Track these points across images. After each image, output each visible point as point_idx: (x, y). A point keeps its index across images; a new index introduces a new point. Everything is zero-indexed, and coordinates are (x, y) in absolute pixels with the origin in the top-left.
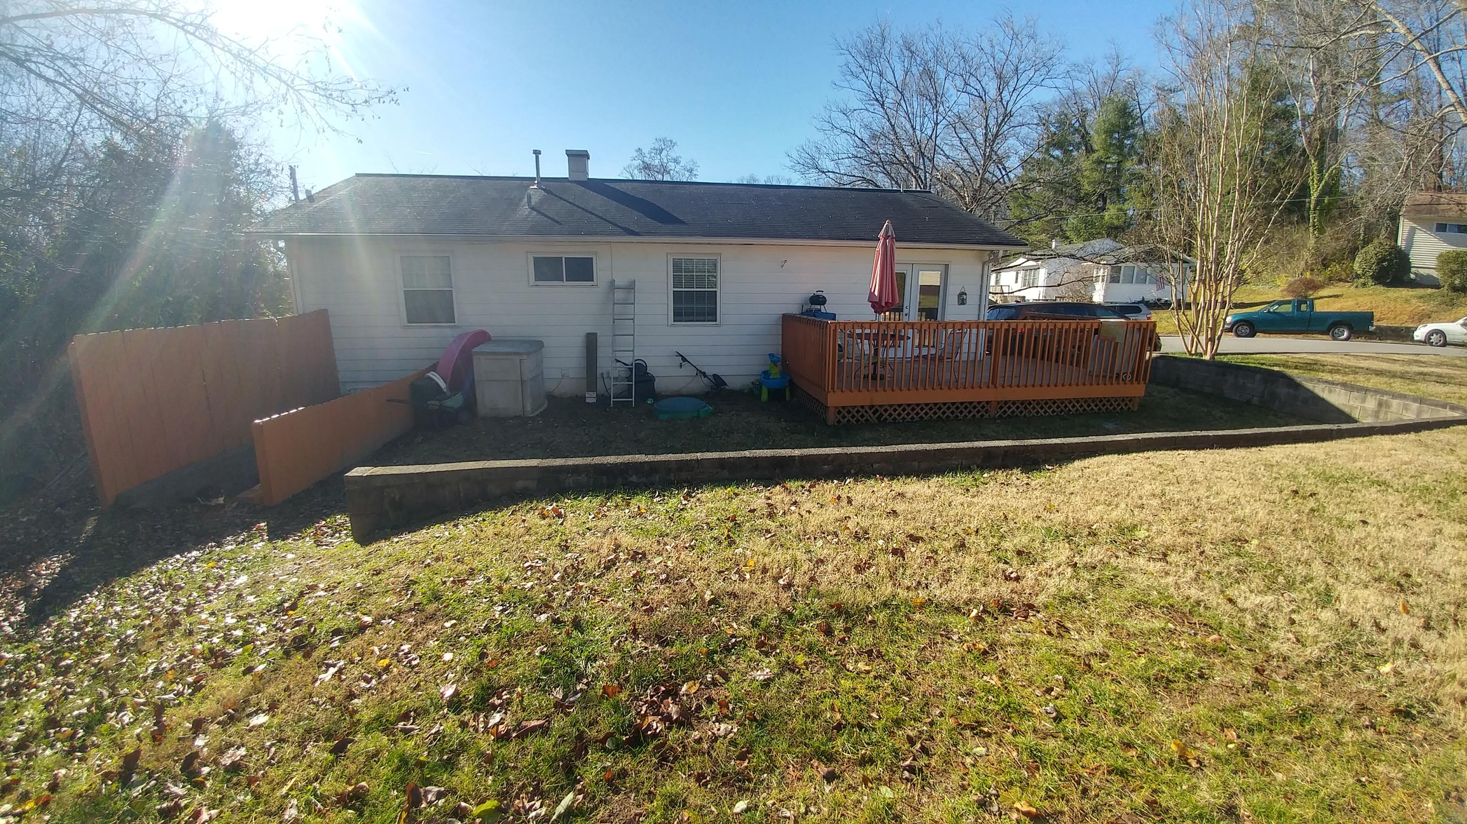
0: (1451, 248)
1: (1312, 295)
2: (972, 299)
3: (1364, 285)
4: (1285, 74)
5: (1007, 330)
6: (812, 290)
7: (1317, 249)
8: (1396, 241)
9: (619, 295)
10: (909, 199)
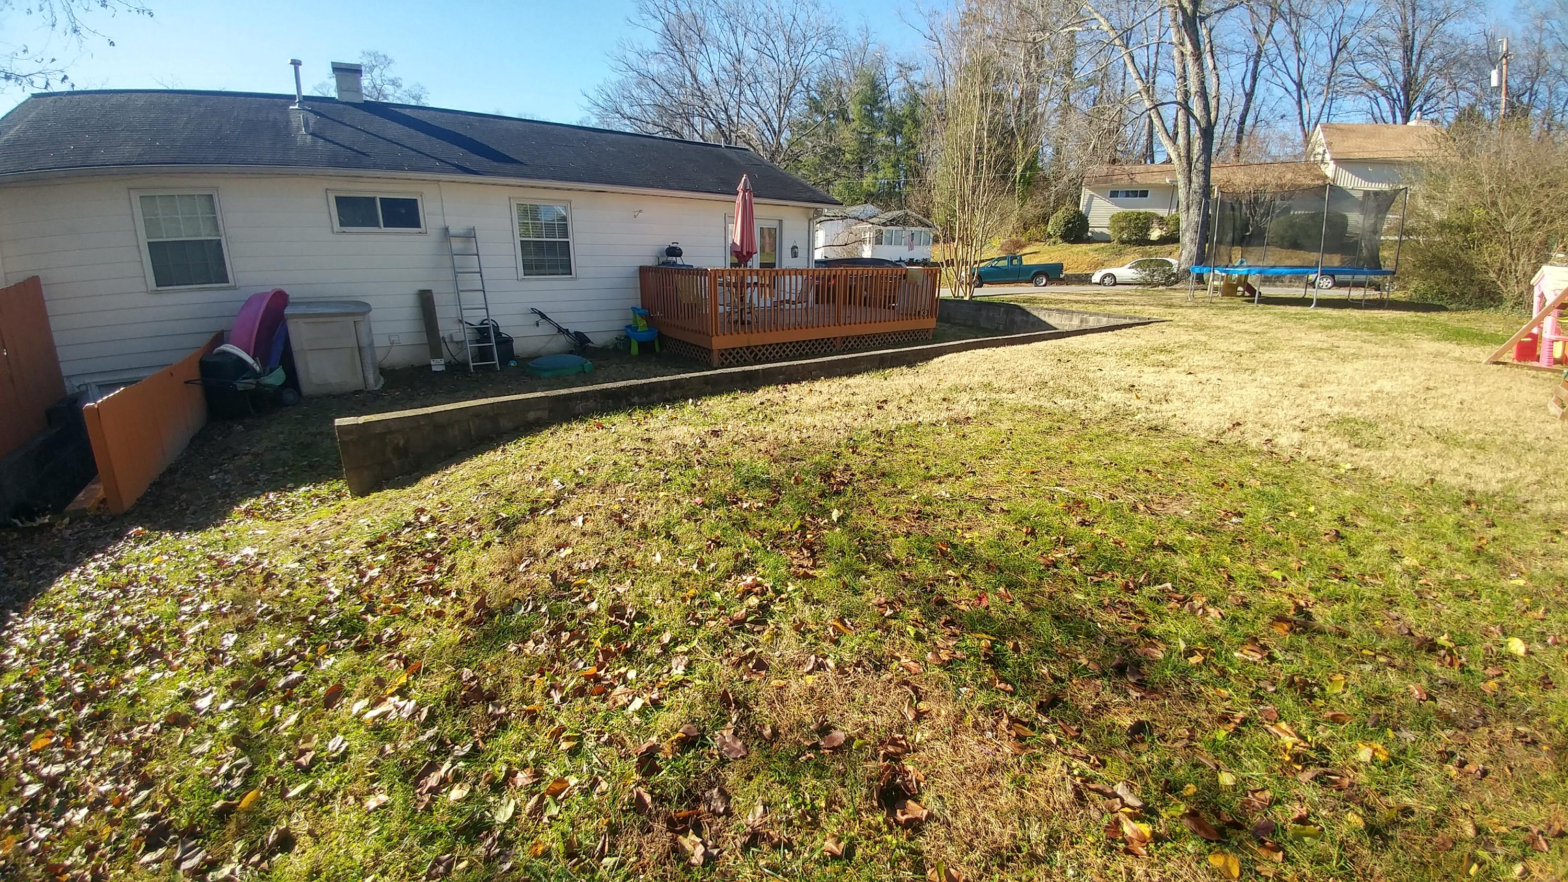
0: (1121, 210)
1: (1020, 252)
2: (802, 252)
3: (1055, 243)
4: (1002, 62)
5: (846, 276)
6: (669, 243)
7: (1021, 216)
8: (1078, 205)
9: (457, 245)
10: (731, 154)
